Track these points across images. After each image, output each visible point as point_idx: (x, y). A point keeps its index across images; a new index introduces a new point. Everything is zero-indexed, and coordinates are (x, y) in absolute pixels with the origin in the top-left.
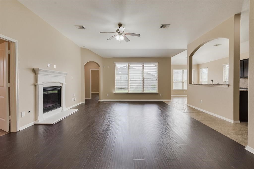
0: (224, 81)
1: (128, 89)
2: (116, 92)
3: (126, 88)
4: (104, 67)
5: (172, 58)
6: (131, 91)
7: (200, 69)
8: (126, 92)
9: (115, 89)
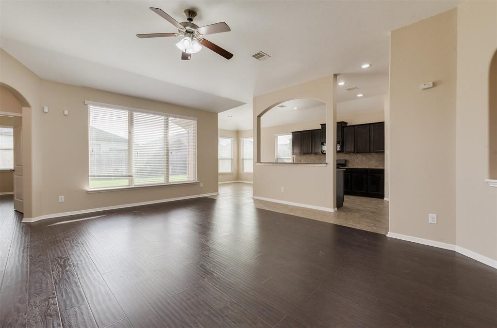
0: (276, 158)
1: (131, 176)
2: (93, 185)
3: (124, 174)
4: (46, 110)
5: (219, 114)
6: (138, 182)
7: (241, 139)
8: (123, 183)
9: (90, 178)
